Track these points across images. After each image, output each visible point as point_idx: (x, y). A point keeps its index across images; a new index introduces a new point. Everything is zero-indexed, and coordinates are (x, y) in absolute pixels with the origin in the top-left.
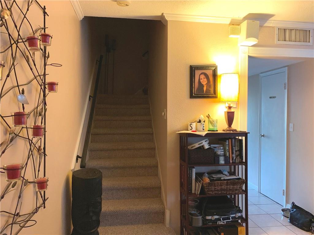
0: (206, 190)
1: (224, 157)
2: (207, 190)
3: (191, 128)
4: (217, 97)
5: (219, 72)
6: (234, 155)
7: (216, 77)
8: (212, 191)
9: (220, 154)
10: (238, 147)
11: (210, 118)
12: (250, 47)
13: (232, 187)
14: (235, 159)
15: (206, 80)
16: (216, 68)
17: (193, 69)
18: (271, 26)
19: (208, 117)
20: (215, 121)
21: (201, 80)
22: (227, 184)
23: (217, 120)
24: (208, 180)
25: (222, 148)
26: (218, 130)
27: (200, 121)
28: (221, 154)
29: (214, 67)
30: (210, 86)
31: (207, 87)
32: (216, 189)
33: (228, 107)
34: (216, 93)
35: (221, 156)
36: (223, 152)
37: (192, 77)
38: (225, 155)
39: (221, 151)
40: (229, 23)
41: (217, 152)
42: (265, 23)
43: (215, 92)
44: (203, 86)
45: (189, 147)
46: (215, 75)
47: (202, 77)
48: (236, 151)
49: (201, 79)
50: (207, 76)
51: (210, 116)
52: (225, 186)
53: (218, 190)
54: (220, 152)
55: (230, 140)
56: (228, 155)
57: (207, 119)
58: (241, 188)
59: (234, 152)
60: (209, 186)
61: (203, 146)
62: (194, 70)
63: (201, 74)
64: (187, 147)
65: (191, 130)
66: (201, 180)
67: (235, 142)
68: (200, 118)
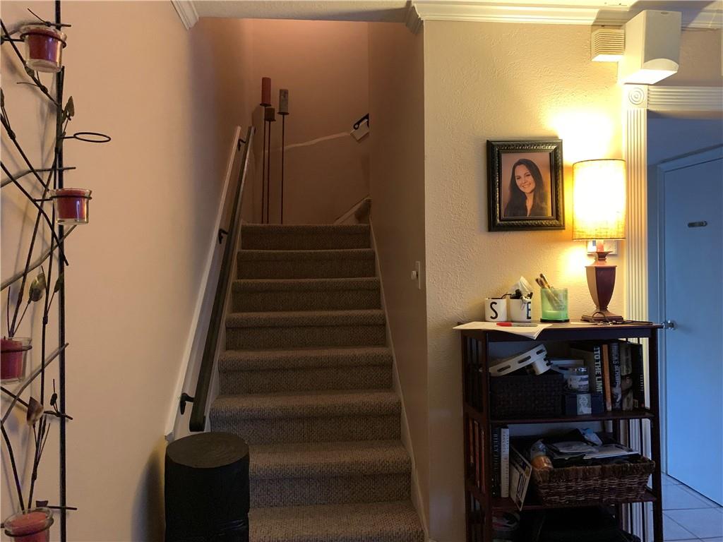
0: (542, 491)
1: (589, 395)
2: (547, 493)
3: (494, 315)
4: (564, 226)
5: (568, 159)
6: (617, 390)
7: (560, 171)
8: (559, 494)
9: (578, 387)
10: (627, 366)
11: (546, 286)
12: (652, 88)
13: (617, 481)
14: (621, 401)
15: (530, 179)
16: (559, 146)
17: (495, 152)
18: (710, 26)
19: (541, 282)
20: (561, 294)
21: (517, 181)
22: (603, 474)
23: (566, 291)
24: (549, 464)
25: (583, 370)
26: (569, 318)
27: (518, 295)
28: (582, 389)
29: (553, 144)
30: (543, 198)
31: (534, 198)
32: (571, 487)
33: (598, 253)
34: (561, 215)
35: (582, 393)
36: (587, 382)
37: (493, 173)
38: (591, 390)
39: (582, 380)
40: (591, 22)
41: (569, 383)
42: (693, 20)
43: (558, 212)
44: (523, 196)
45: (493, 370)
46: (556, 166)
47: (522, 171)
48: (623, 378)
49: (519, 178)
50: (534, 170)
51: (545, 280)
52: (595, 480)
53: (576, 492)
54: (578, 381)
55: (605, 347)
56: (599, 388)
57: (539, 288)
58: (643, 484)
59: (618, 379)
60: (550, 481)
61: (531, 366)
62: (499, 154)
63: (519, 163)
64: (487, 369)
65: (495, 320)
66: (527, 463)
67: (619, 352)
68: (517, 285)
